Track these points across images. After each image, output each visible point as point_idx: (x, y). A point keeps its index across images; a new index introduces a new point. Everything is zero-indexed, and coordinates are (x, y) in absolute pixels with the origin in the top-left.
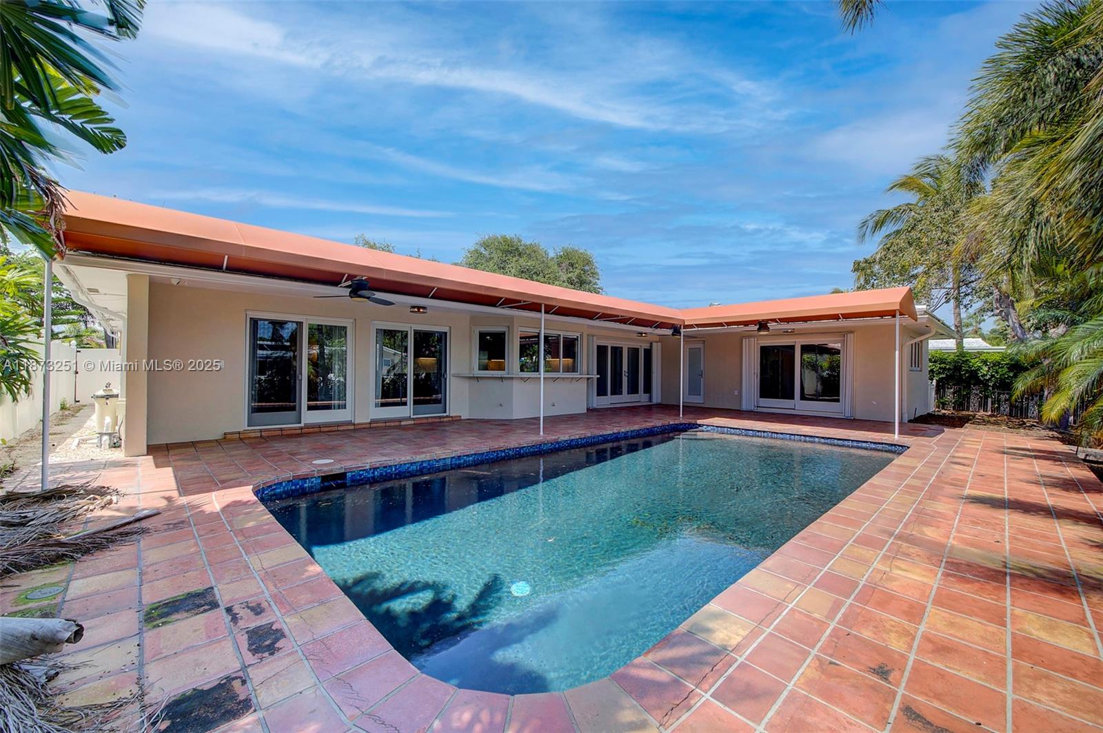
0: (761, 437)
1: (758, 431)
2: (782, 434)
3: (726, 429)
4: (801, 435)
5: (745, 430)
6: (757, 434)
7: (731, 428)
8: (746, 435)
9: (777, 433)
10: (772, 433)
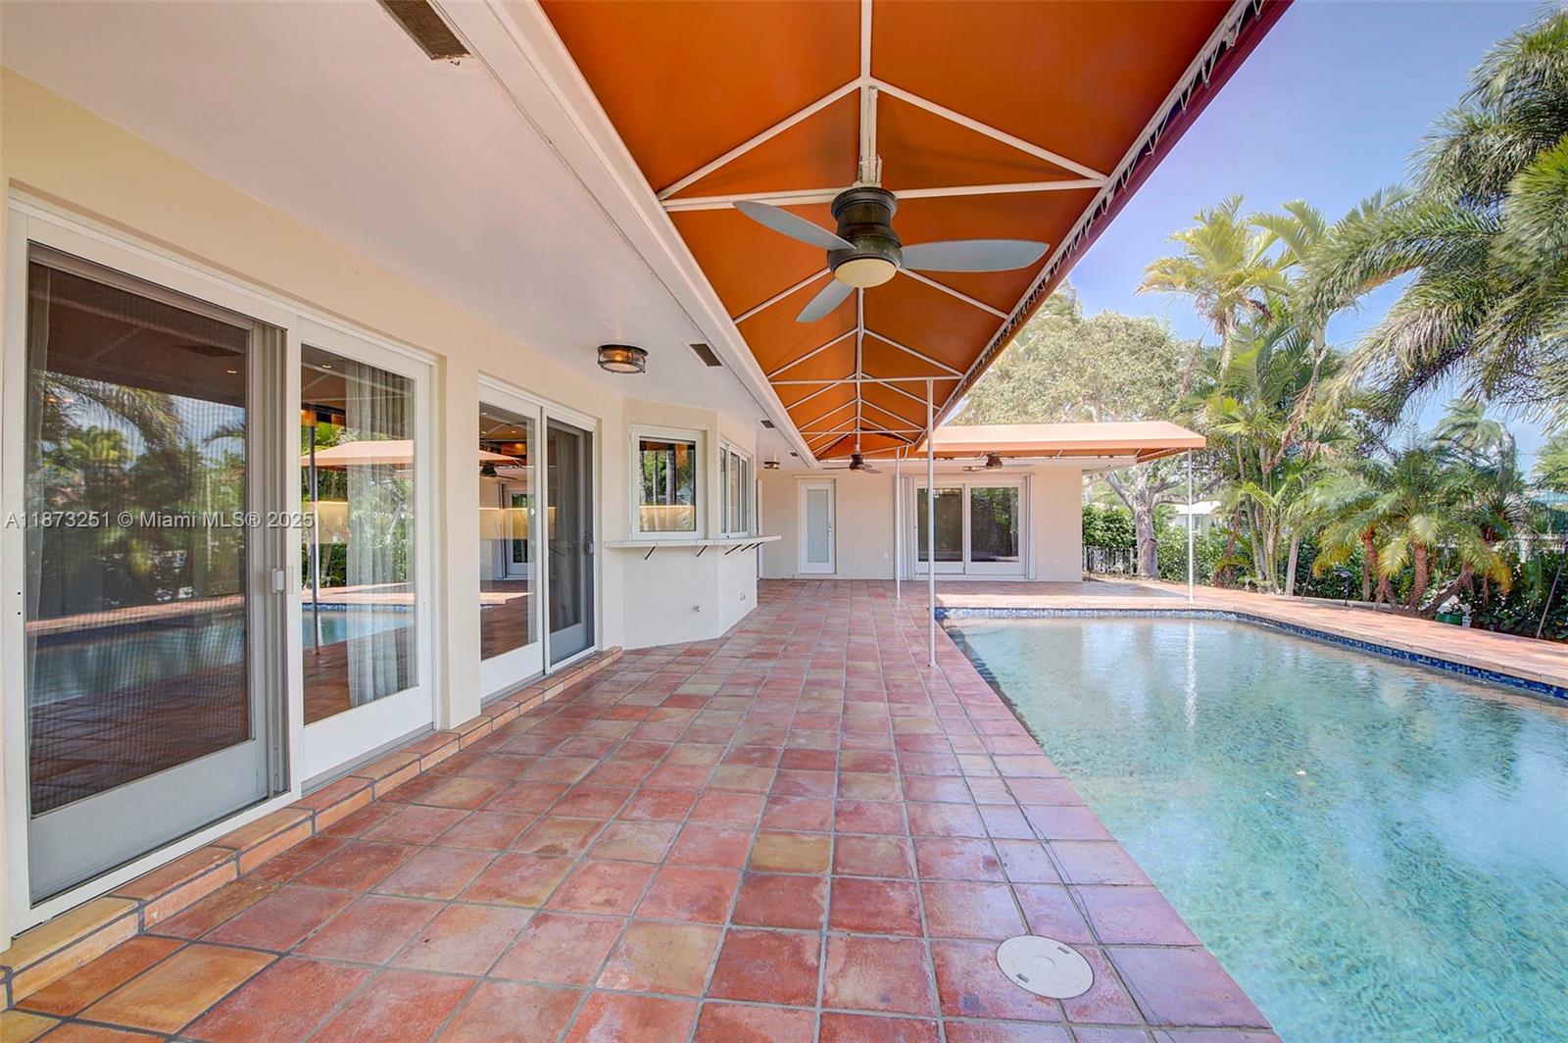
0: (1039, 617)
1: (1036, 610)
2: (1068, 610)
3: (987, 611)
4: (1093, 610)
5: (1017, 609)
6: (1034, 613)
7: (995, 609)
8: (1017, 618)
9: (1062, 610)
10: (1055, 610)
